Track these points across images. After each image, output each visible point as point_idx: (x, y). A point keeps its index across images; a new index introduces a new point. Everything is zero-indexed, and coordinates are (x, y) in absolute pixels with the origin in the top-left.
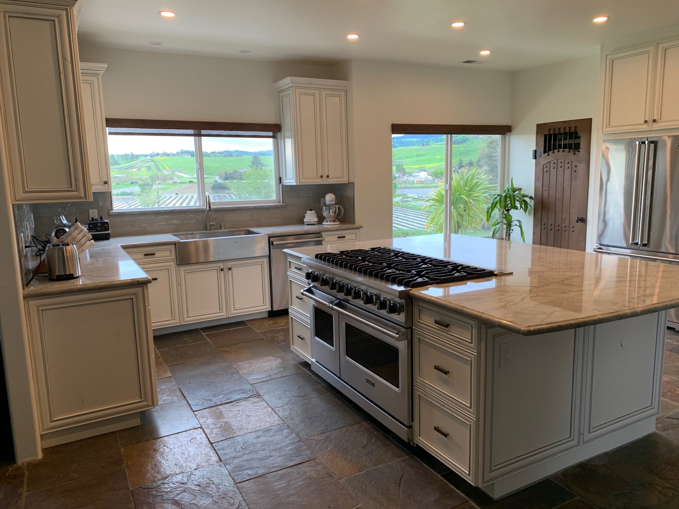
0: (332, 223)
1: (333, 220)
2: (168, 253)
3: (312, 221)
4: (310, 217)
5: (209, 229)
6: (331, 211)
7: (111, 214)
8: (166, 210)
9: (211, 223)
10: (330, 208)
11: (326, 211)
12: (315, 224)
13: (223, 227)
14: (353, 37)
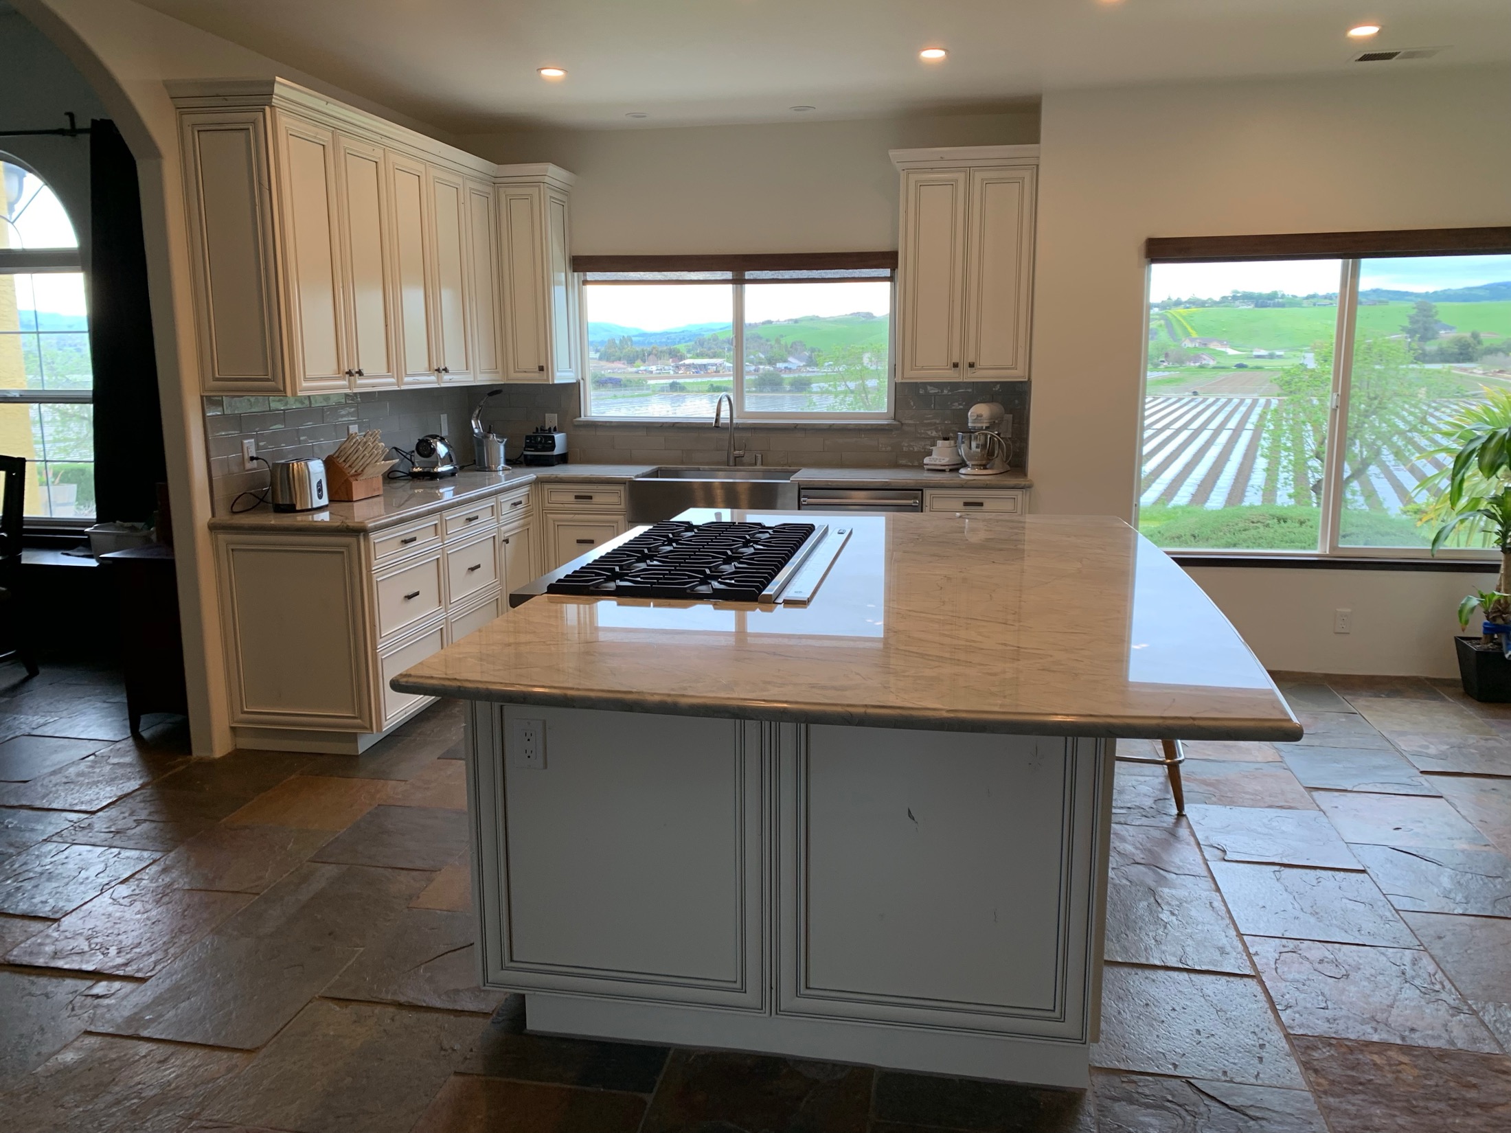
0: (977, 471)
1: (980, 465)
2: (614, 499)
3: (937, 462)
4: (941, 454)
5: (731, 462)
6: (974, 444)
7: (576, 424)
8: (663, 423)
9: (737, 452)
10: (971, 436)
11: (963, 443)
12: (944, 471)
13: (759, 461)
14: (933, 55)
